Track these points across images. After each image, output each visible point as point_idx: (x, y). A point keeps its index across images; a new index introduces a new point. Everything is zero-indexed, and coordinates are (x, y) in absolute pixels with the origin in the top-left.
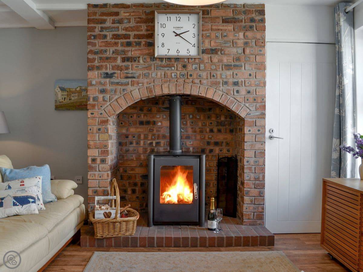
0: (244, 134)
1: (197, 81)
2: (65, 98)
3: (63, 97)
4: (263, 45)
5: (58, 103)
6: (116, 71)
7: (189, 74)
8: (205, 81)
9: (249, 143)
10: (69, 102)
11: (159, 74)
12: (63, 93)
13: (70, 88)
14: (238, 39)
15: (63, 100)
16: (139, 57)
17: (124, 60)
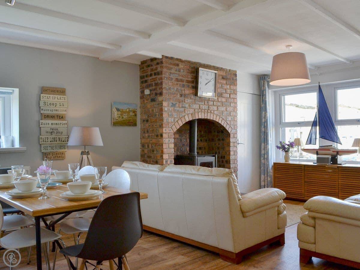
0: (230, 142)
1: (212, 112)
2: (119, 117)
3: (118, 116)
4: (236, 93)
5: (115, 121)
6: (177, 103)
7: (210, 107)
8: (215, 112)
9: (232, 147)
10: (122, 119)
11: (197, 106)
12: (118, 113)
13: (122, 110)
14: (228, 89)
15: (118, 118)
16: (188, 95)
17: (181, 95)
